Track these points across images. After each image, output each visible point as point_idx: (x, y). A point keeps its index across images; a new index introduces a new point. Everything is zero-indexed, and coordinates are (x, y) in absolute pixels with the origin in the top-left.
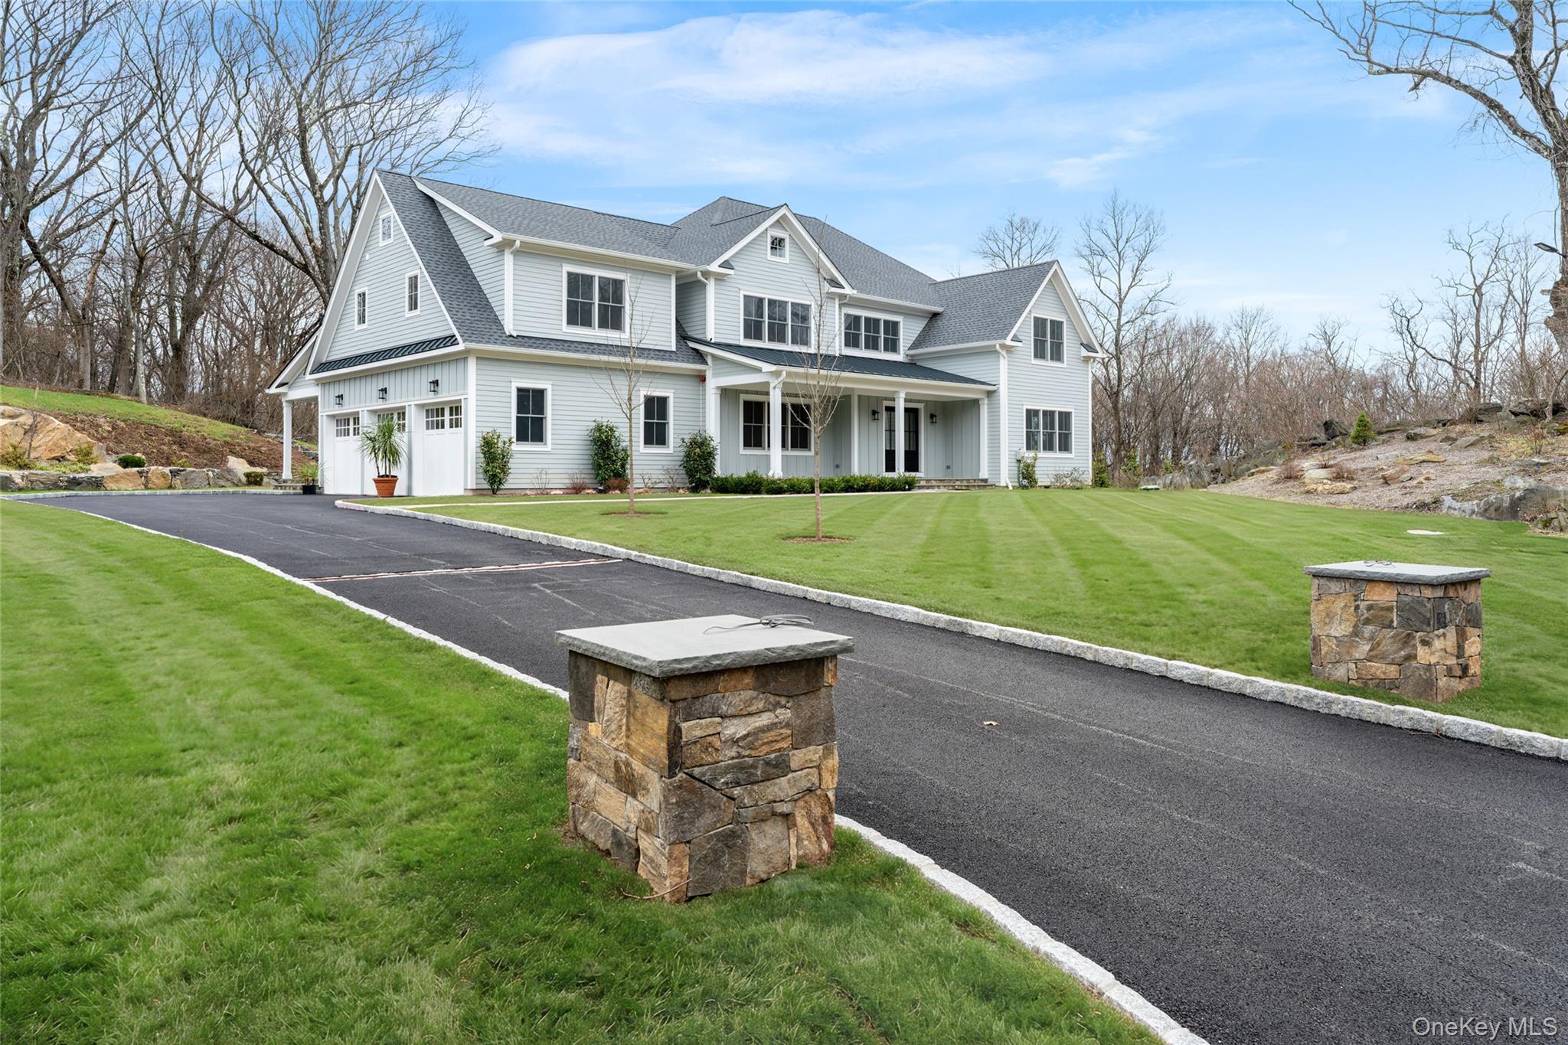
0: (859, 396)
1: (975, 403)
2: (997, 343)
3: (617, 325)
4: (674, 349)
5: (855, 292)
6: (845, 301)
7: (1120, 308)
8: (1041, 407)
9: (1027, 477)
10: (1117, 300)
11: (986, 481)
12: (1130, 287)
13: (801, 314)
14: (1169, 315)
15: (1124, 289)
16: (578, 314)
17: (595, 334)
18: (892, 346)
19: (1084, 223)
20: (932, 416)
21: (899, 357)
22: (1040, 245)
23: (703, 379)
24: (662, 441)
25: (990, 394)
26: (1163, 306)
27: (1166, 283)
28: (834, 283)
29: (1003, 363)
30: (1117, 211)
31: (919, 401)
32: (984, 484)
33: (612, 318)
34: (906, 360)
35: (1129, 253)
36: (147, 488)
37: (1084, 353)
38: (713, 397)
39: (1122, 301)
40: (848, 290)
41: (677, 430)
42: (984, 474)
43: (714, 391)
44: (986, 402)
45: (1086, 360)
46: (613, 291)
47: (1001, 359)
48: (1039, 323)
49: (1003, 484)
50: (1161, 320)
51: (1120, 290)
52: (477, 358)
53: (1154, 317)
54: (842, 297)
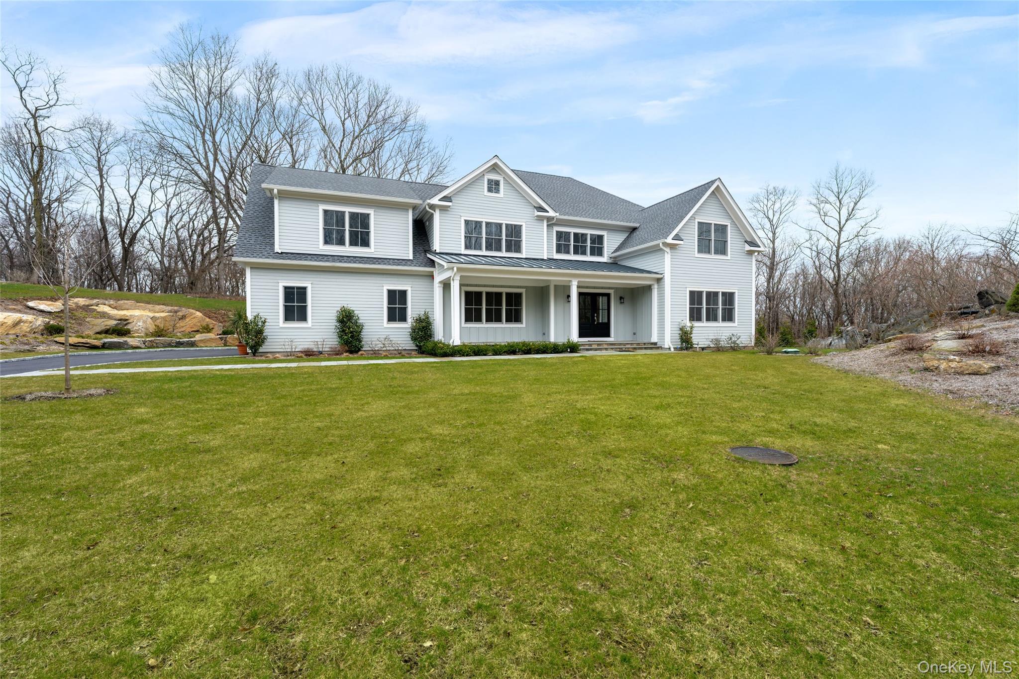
0: (556, 286)
1: (649, 288)
2: (660, 242)
3: (365, 243)
4: (411, 258)
5: (558, 214)
6: (551, 223)
7: (839, 234)
8: (705, 289)
9: (685, 339)
10: (838, 229)
11: (655, 344)
12: (847, 221)
13: (515, 231)
14: (877, 236)
15: (843, 222)
16: (332, 236)
17: (347, 250)
18: (597, 250)
19: (816, 186)
20: (621, 298)
21: (604, 259)
22: (788, 201)
23: (432, 277)
24: (403, 318)
25: (659, 280)
26: (871, 231)
27: (875, 215)
28: (541, 209)
29: (668, 257)
30: (839, 175)
31: (609, 288)
32: (654, 346)
33: (361, 238)
34: (609, 261)
35: (846, 200)
36: (225, 345)
37: (748, 248)
38: (438, 289)
39: (841, 229)
40: (552, 213)
41: (413, 311)
42: (654, 339)
43: (437, 285)
44: (656, 286)
45: (750, 253)
46: (361, 222)
47: (666, 253)
48: (704, 228)
49: (667, 346)
50: (871, 239)
51: (840, 222)
52: (251, 268)
53: (866, 238)
54: (549, 219)
